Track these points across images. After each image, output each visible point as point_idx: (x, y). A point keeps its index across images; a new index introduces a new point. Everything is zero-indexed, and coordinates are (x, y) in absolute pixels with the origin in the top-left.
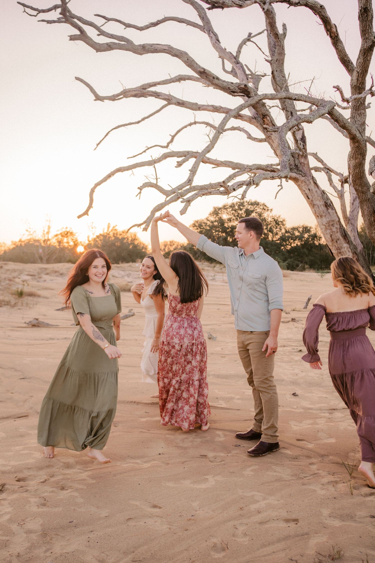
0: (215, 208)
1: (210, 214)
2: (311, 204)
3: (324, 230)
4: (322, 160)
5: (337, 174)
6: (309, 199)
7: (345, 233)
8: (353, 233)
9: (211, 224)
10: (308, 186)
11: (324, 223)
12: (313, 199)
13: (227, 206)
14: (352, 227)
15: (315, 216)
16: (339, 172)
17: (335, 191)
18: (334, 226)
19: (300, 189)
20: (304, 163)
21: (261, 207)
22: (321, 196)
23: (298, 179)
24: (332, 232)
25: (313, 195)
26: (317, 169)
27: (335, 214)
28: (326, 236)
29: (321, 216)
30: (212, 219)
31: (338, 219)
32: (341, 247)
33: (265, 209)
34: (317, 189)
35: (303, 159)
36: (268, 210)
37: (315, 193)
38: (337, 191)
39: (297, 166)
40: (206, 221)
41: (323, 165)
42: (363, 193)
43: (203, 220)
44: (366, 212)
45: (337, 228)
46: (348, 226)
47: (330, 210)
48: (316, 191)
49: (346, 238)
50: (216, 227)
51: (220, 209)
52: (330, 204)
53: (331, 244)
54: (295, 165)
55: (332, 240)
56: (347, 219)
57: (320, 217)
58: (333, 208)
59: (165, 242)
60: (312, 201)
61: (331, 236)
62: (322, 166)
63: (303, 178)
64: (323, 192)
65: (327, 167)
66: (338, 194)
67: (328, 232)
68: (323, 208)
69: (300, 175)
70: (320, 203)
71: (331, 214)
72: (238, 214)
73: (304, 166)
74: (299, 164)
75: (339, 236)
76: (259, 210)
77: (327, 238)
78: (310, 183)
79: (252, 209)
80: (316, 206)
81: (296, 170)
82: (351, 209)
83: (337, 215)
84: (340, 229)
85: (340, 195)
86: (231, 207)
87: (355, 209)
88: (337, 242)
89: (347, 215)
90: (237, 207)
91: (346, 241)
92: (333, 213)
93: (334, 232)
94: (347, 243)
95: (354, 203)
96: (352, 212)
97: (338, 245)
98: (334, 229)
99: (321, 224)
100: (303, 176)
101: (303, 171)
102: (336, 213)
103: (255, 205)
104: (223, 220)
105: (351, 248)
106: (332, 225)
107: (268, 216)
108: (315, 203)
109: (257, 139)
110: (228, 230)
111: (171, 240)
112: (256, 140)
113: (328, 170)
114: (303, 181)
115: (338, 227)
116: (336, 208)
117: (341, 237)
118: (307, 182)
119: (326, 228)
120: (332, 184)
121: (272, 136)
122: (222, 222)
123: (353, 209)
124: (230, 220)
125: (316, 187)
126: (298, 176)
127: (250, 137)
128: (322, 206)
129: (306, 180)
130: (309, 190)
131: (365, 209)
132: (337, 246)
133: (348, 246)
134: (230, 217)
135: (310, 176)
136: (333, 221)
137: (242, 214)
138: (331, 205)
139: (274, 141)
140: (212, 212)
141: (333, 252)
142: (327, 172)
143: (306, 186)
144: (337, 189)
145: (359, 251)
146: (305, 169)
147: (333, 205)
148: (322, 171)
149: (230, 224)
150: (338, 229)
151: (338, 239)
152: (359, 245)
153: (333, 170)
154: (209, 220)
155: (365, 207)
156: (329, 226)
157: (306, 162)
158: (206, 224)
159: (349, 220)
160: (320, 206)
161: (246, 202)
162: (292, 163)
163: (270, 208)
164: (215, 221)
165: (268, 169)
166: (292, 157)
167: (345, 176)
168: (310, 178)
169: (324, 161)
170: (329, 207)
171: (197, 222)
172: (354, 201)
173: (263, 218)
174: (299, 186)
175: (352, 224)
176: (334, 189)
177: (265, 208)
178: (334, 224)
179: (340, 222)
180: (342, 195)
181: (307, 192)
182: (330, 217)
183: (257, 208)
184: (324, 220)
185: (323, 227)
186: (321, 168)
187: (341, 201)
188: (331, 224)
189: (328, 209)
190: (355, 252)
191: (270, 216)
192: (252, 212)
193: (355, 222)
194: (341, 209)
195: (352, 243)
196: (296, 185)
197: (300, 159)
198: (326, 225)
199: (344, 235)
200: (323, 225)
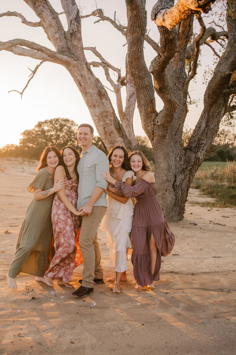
0: (39, 122)
1: (36, 126)
2: (83, 92)
3: (97, 121)
4: (100, 54)
5: (114, 69)
6: (81, 85)
7: (119, 126)
8: (128, 128)
9: (36, 133)
10: (80, 71)
11: (97, 114)
12: (86, 86)
13: (48, 121)
14: (127, 123)
15: (88, 105)
16: (116, 68)
17: (112, 85)
18: (107, 118)
19: (72, 75)
20: (77, 46)
21: (71, 123)
22: (94, 83)
23: (70, 63)
24: (106, 124)
25: (85, 82)
26: (95, 64)
27: (109, 105)
28: (99, 128)
29: (94, 106)
30: (37, 129)
31: (112, 111)
32: (115, 141)
33: (73, 125)
34: (90, 76)
35: (76, 42)
36: (75, 125)
37: (88, 80)
38: (113, 85)
39: (69, 48)
40: (32, 131)
41: (101, 59)
42: (140, 78)
43: (31, 130)
44: (142, 102)
45: (110, 120)
46: (123, 121)
47: (104, 100)
48: (90, 78)
49: (120, 131)
50: (39, 135)
51: (42, 123)
52: (104, 94)
53: (104, 137)
54: (67, 47)
55: (106, 133)
56: (123, 114)
57: (92, 106)
58: (108, 99)
59: (8, 145)
60: (84, 88)
61: (104, 129)
62: (100, 61)
63: (76, 62)
64: (97, 80)
65: (105, 62)
66: (114, 88)
67: (101, 123)
68: (96, 97)
69: (72, 59)
70: (93, 91)
71: (105, 104)
72: (55, 127)
73: (77, 49)
74: (72, 46)
75: (113, 129)
76: (69, 125)
77: (100, 131)
78: (83, 68)
79: (64, 124)
80: (89, 95)
81: (67, 53)
82: (127, 105)
83: (112, 107)
84: (114, 121)
85: (116, 89)
86: (50, 121)
87: (130, 105)
88: (110, 135)
89: (122, 110)
90: (54, 122)
91: (120, 135)
92: (107, 103)
93: (108, 124)
94: (122, 137)
95: (130, 100)
96: (128, 108)
97: (112, 139)
98: (108, 121)
99: (94, 115)
100: (75, 60)
101: (75, 54)
102: (111, 104)
103: (66, 121)
104: (44, 130)
105: (125, 142)
106: (106, 116)
107: (75, 129)
108: (88, 91)
109: (31, 22)
110: (48, 138)
111: (12, 144)
112: (30, 24)
113: (106, 65)
114: (74, 65)
115: (112, 119)
116: (110, 99)
117: (115, 130)
118: (80, 66)
119: (99, 120)
120: (109, 78)
121: (43, 13)
122: (43, 132)
123: (129, 105)
124: (48, 131)
125: (90, 73)
126: (69, 59)
127: (24, 21)
128: (95, 95)
129: (79, 64)
130: (82, 76)
131: (142, 99)
132: (110, 140)
133: (122, 140)
134: (49, 128)
135: (84, 61)
136: (107, 112)
137: (57, 127)
138: (106, 94)
139: (46, 20)
140: (37, 125)
141: (106, 146)
142: (105, 66)
143: (78, 72)
144: (114, 83)
145: (134, 147)
146: (79, 53)
147: (107, 95)
148: (100, 66)
149: (49, 134)
150: (112, 121)
151: (112, 133)
152: (133, 140)
153: (111, 65)
154: (34, 130)
155: (141, 96)
156: (102, 117)
157: (79, 46)
158: (32, 132)
159: (125, 115)
160: (93, 94)
161: (61, 119)
162: (64, 46)
163: (76, 124)
164: (39, 131)
165: (34, 47)
166: (64, 39)
167: (123, 77)
168: (83, 63)
169: (102, 56)
170: (102, 97)
171: (27, 131)
172: (130, 97)
173: (72, 130)
174: (70, 71)
175: (127, 119)
176: (111, 83)
177: (73, 123)
178: (108, 115)
179: (115, 114)
180: (118, 89)
181: (79, 78)
182: (104, 108)
183: (68, 123)
184: (97, 111)
185: (96, 118)
186: (99, 63)
187: (117, 95)
188: (104, 115)
189: (101, 99)
190: (129, 147)
191: (76, 129)
192: (65, 126)
193: (130, 118)
194: (117, 104)
195: (127, 138)
196: (68, 69)
197: (73, 42)
198: (99, 116)
199: (118, 128)
200: (96, 116)
